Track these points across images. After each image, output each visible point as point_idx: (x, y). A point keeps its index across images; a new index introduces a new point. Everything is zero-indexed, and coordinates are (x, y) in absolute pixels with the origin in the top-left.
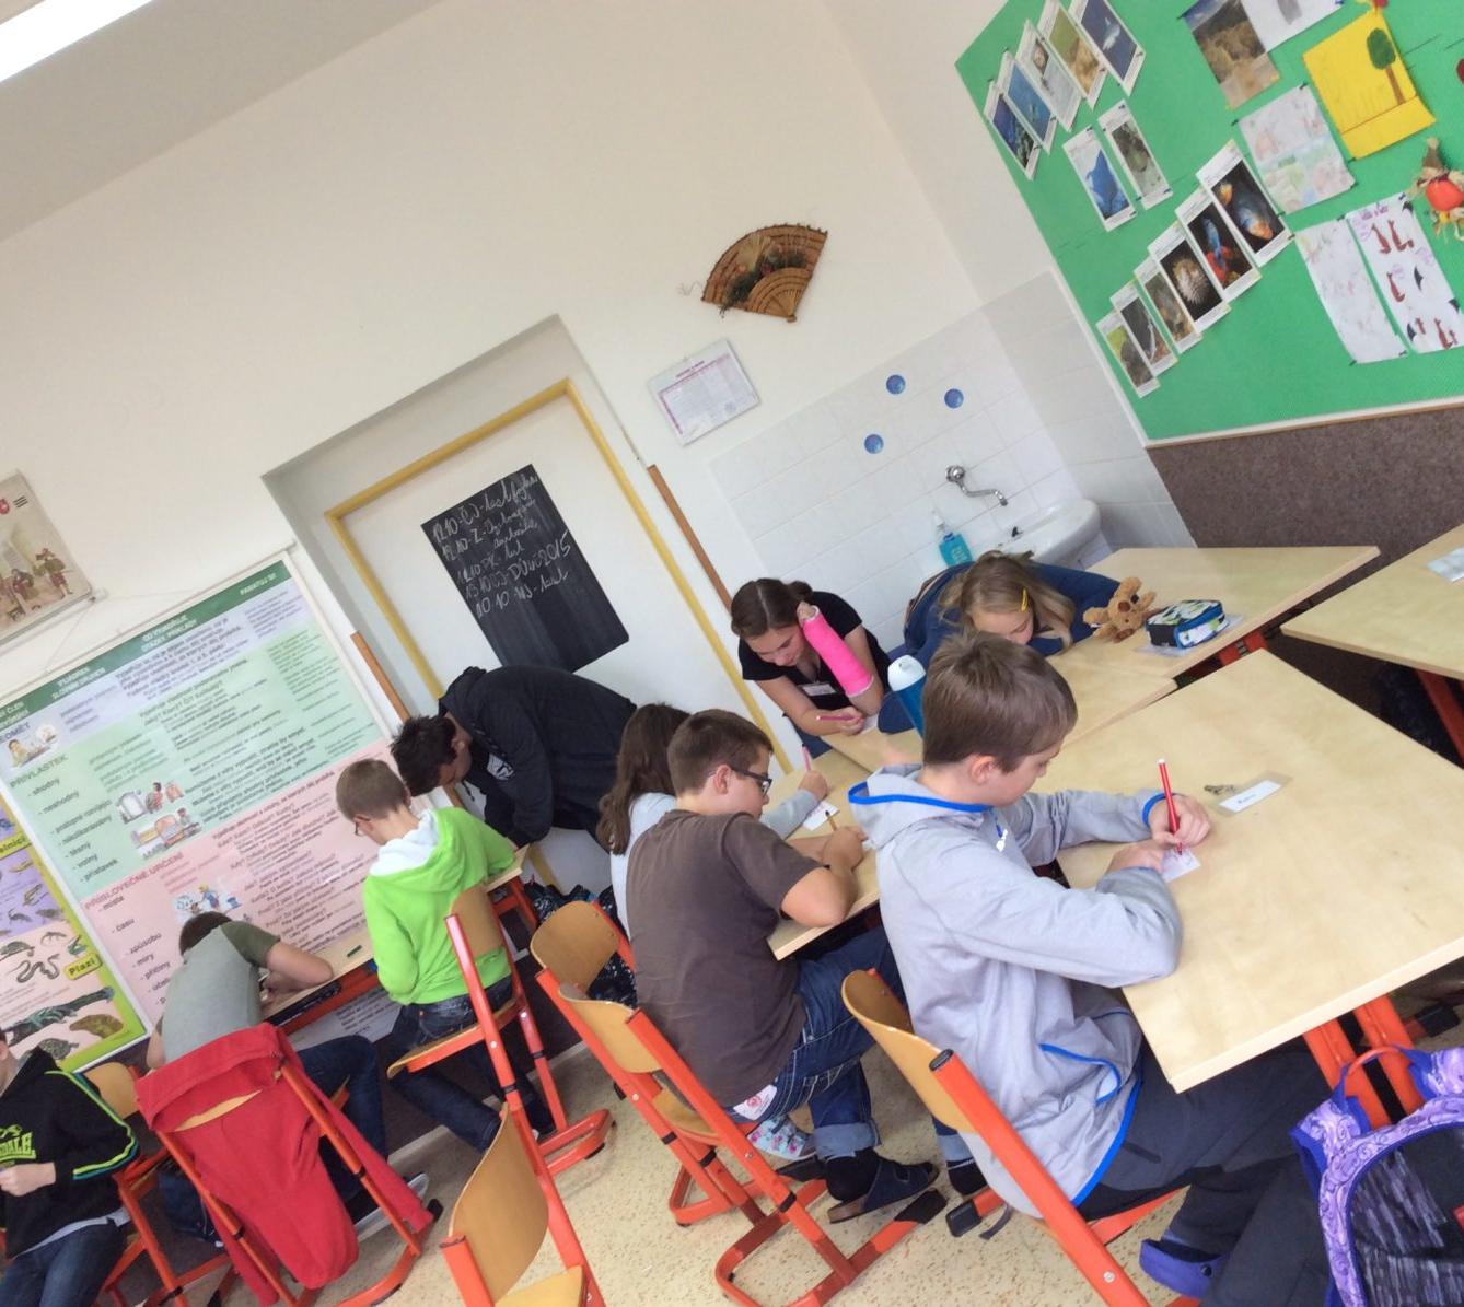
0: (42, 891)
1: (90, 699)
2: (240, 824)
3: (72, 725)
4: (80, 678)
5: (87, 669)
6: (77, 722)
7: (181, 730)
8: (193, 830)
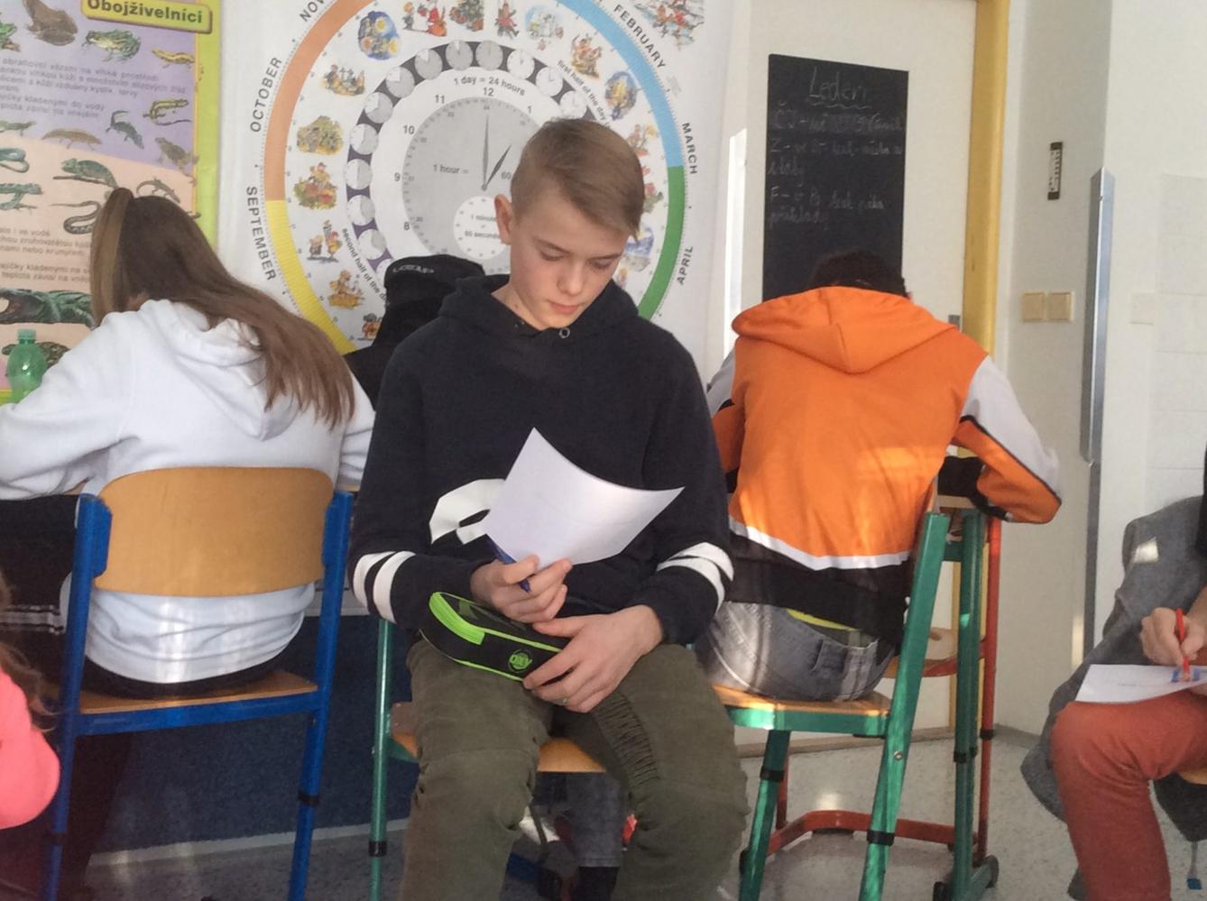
0: (181, 113)
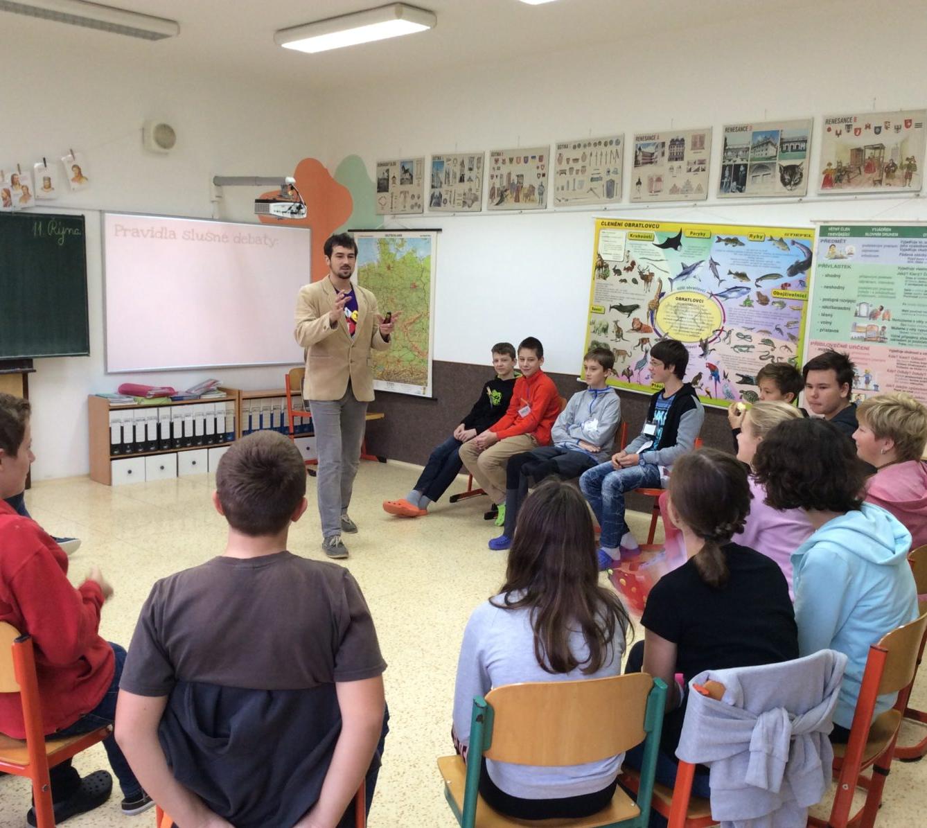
1: (881, 246)
2: (906, 352)
3: (864, 253)
4: (884, 232)
5: (890, 230)
6: (868, 253)
7: (912, 287)
8: (882, 340)
